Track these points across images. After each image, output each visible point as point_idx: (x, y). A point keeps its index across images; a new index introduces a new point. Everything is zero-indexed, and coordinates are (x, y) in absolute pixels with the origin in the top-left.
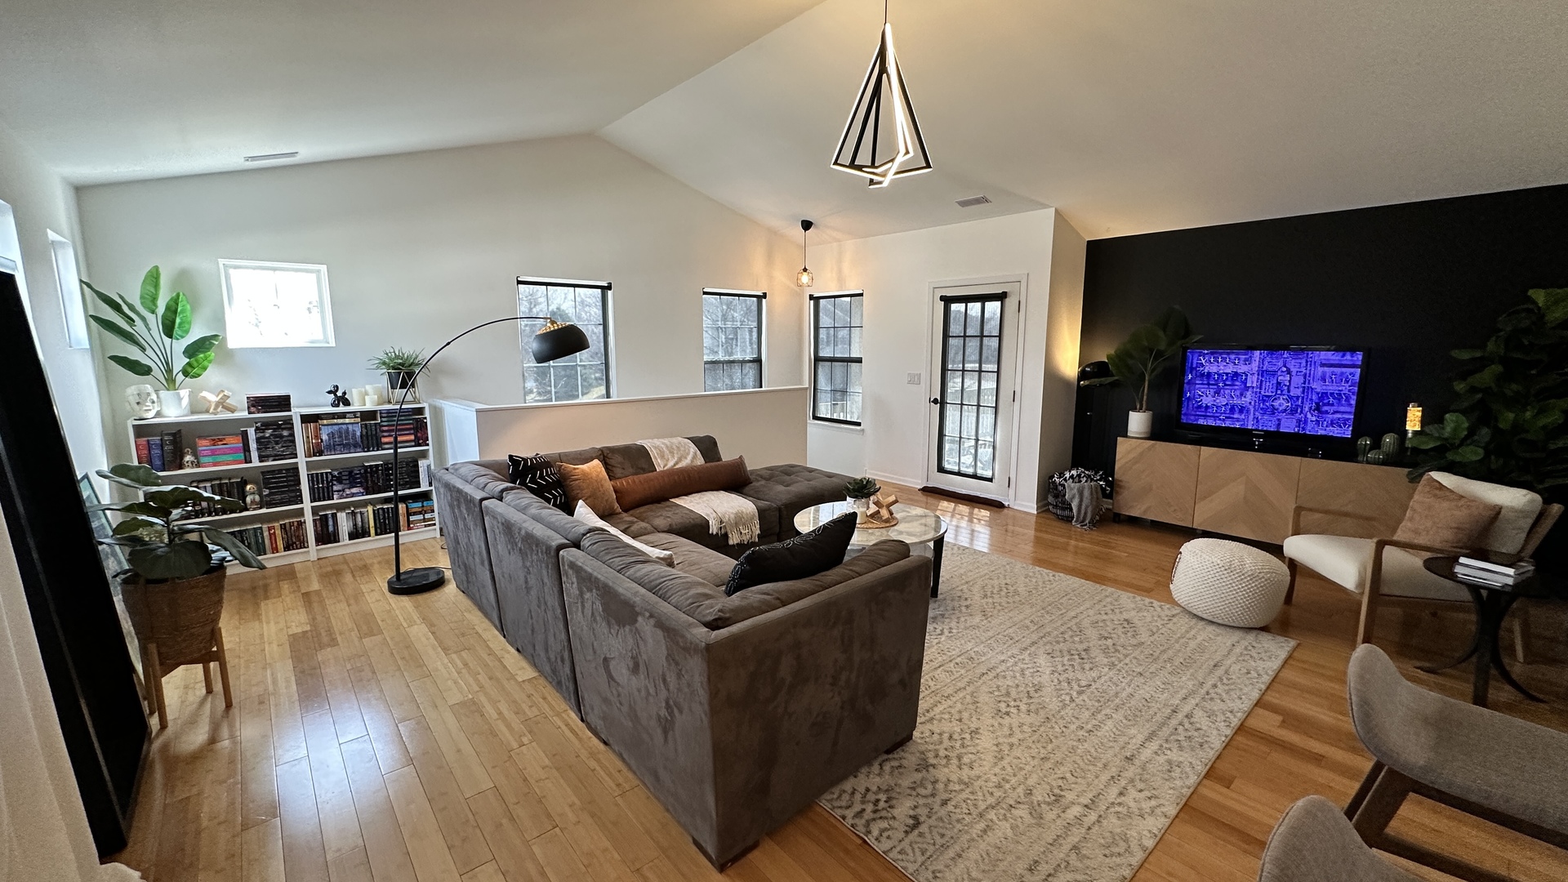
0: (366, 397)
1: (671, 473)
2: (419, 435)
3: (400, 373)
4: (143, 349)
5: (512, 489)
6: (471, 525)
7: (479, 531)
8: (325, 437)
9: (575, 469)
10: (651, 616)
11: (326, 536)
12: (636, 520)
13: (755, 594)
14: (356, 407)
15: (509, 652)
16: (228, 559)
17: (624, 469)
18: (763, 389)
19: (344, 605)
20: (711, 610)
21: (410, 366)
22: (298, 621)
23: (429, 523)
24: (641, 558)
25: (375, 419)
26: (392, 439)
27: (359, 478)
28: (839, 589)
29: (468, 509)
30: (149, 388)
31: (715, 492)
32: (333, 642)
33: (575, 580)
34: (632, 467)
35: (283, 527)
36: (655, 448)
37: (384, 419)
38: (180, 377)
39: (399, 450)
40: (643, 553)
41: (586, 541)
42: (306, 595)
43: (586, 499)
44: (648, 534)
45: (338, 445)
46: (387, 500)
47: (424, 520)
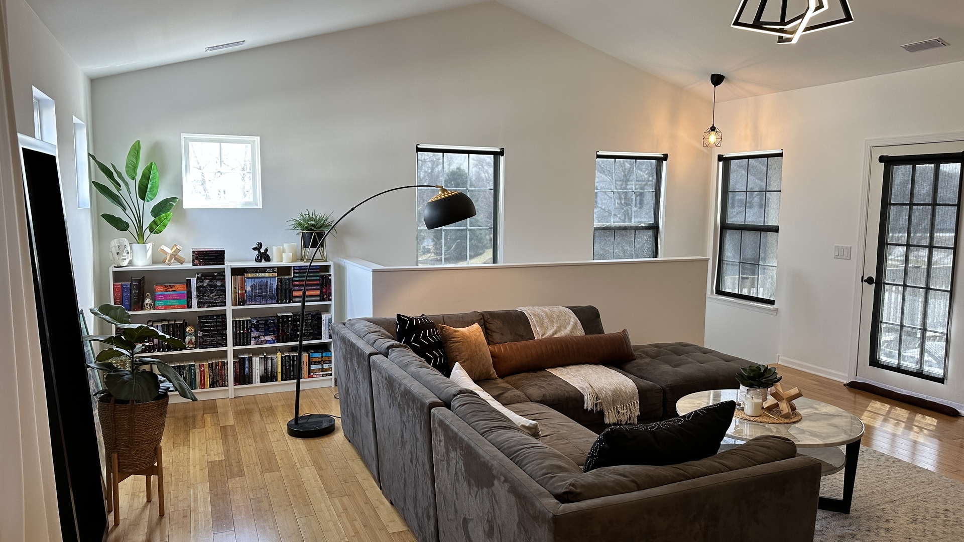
0: (283, 254)
1: (550, 341)
2: (324, 290)
3: (312, 233)
4: (125, 209)
5: (397, 346)
6: (360, 377)
7: (367, 384)
8: (248, 289)
9: (455, 331)
10: (506, 481)
11: (243, 378)
12: (510, 387)
13: (610, 473)
14: (274, 263)
15: (383, 504)
16: (171, 389)
17: (502, 334)
18: (658, 259)
19: (251, 441)
20: (563, 483)
21: (321, 227)
22: (216, 451)
23: (326, 373)
24: (505, 424)
25: (289, 274)
26: (300, 293)
27: (272, 327)
28: (704, 481)
29: (358, 363)
30: (126, 242)
31: (594, 366)
32: (241, 473)
33: (443, 438)
34: (511, 334)
35: (210, 366)
36: (535, 315)
37: (296, 275)
38: (148, 232)
39: (307, 304)
40: (508, 420)
41: (455, 402)
42: (224, 428)
43: (464, 362)
44: (521, 402)
45: (258, 296)
46: (293, 349)
47: (323, 370)
